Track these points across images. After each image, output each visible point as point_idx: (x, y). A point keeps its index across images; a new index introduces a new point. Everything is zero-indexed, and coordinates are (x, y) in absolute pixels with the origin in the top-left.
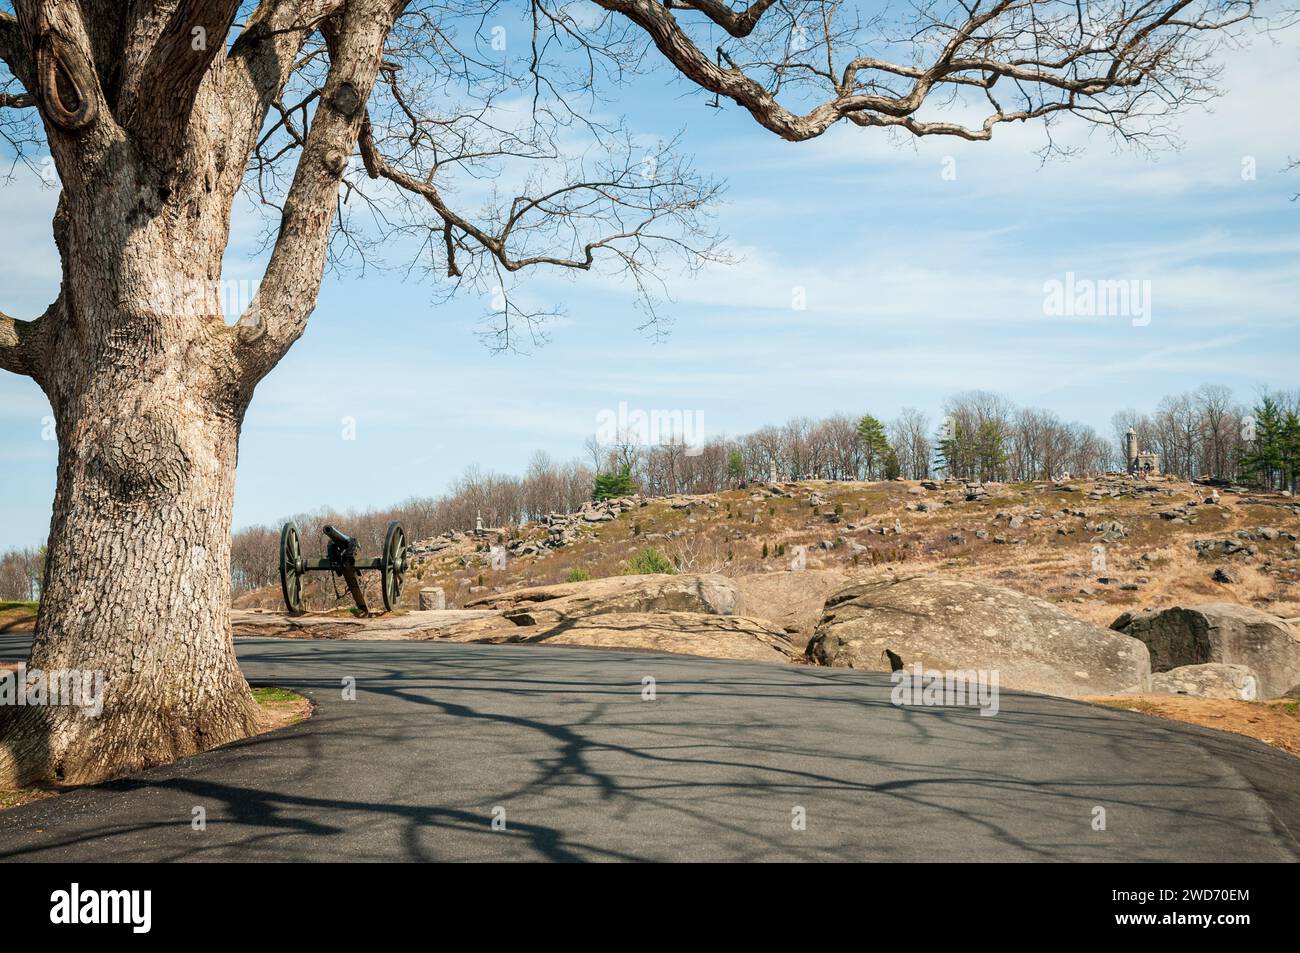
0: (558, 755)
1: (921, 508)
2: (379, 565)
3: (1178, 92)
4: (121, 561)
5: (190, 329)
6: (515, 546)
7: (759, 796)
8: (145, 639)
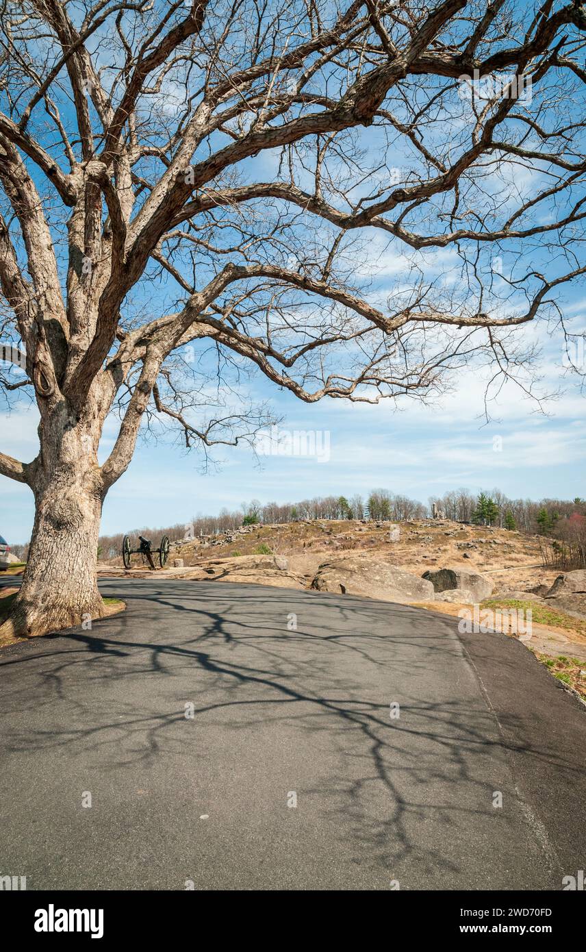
0: (213, 625)
1: (360, 530)
2: (159, 551)
3: (442, 389)
4: (56, 552)
5: (86, 467)
6: (214, 542)
7: (283, 641)
8: (64, 581)
